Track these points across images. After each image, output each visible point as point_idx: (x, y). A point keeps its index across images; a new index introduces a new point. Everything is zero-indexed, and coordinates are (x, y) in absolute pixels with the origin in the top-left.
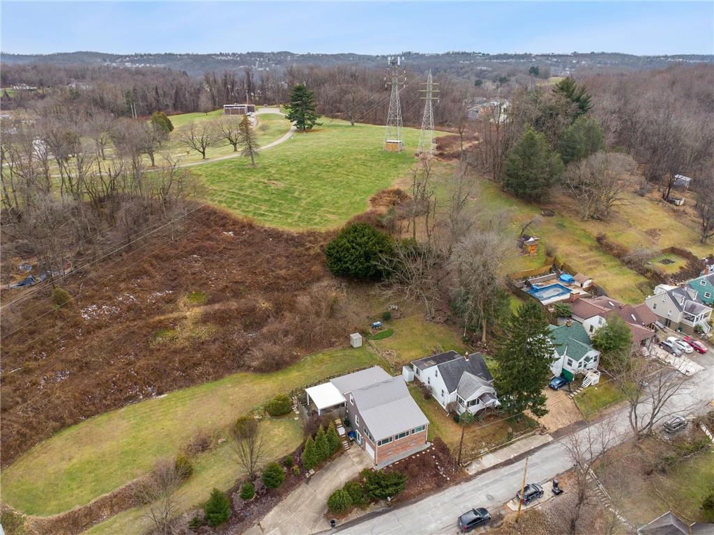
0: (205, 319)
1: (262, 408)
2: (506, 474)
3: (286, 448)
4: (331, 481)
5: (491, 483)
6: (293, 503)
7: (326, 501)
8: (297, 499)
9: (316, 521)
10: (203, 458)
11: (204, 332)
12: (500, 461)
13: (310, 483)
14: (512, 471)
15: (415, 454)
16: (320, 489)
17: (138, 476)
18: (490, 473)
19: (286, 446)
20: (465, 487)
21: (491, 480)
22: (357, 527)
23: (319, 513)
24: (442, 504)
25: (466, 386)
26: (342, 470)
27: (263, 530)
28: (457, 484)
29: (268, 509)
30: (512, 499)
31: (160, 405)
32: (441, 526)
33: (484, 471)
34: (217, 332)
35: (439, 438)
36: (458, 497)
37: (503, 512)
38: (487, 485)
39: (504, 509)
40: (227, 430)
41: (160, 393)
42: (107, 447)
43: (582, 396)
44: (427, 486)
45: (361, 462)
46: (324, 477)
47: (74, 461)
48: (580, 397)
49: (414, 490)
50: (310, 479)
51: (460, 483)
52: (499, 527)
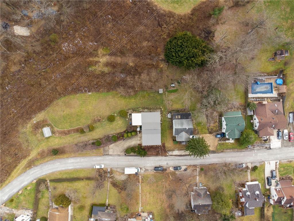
0: (107, 64)
1: (118, 112)
2: (177, 159)
3: (120, 130)
4: (130, 143)
5: (171, 160)
6: (118, 144)
7: (126, 148)
8: (119, 144)
9: (122, 152)
10: (98, 124)
11: (106, 70)
12: (179, 154)
13: (124, 141)
14: (179, 159)
15: (155, 146)
16: (126, 144)
17: (80, 125)
18: (173, 156)
19: (121, 129)
20: (164, 158)
21: (171, 159)
22: (131, 157)
23: (123, 150)
24: (154, 160)
25: (181, 136)
26: (134, 140)
27: (109, 148)
28: (162, 156)
29: (112, 144)
30: (172, 167)
31: (88, 97)
32: (150, 166)
33: (172, 155)
34: (111, 71)
35: (165, 143)
36: (159, 160)
37: (167, 169)
38: (169, 160)
39: (168, 168)
40: (106, 118)
41: (89, 92)
42: (73, 111)
43: (222, 144)
44: (154, 154)
45: (140, 140)
46: (129, 141)
47: (65, 113)
48: (221, 144)
49: (150, 153)
50: (125, 139)
51: (163, 156)
52: (164, 172)
